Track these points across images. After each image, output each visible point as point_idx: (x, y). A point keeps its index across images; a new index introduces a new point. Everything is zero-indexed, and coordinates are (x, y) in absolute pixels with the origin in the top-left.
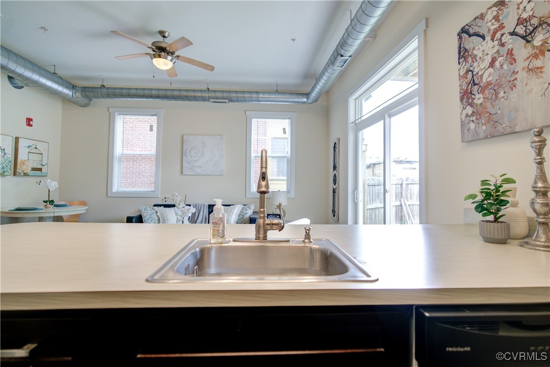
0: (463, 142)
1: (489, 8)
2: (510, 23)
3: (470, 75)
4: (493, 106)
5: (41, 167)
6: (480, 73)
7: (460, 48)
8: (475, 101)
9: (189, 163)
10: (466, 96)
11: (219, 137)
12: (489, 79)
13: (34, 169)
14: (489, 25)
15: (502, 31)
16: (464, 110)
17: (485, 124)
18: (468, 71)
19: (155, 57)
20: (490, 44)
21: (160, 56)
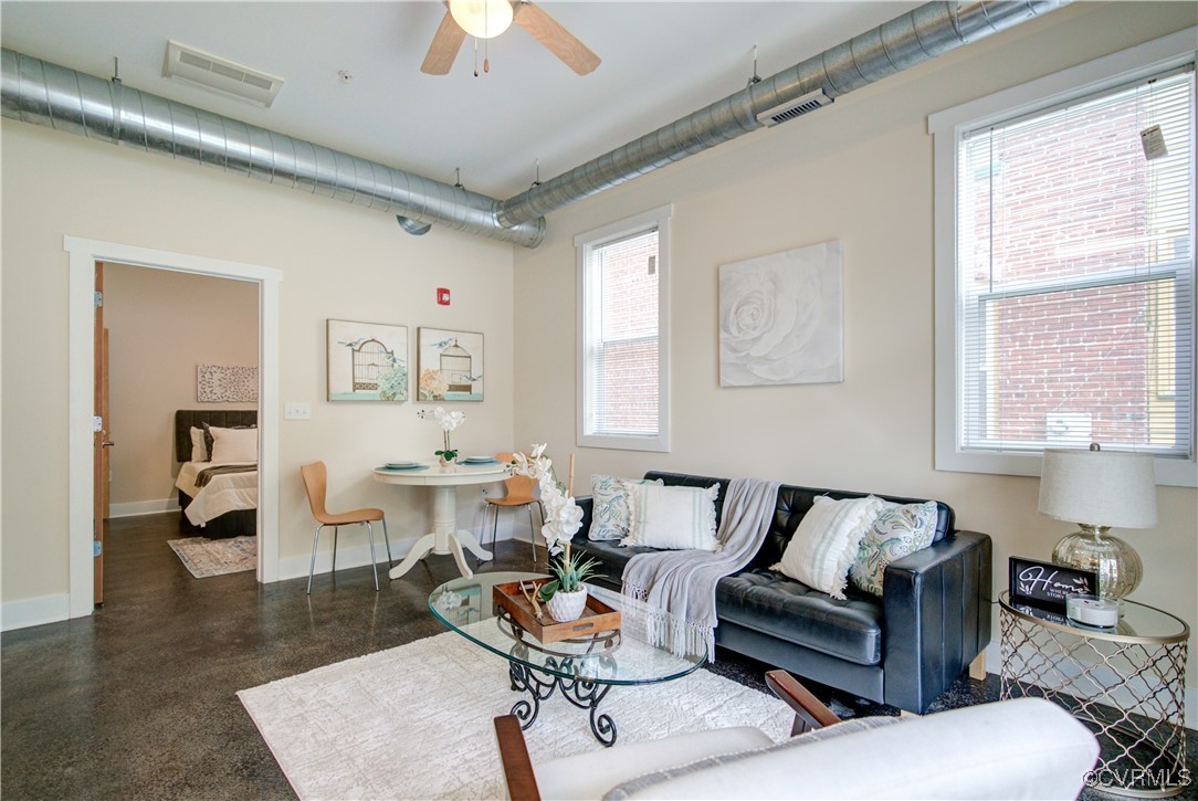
5: (469, 383)
13: (453, 388)
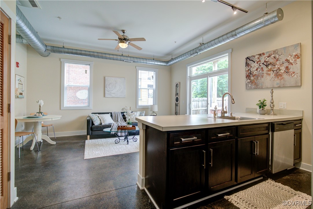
0: (246, 89)
1: (257, 55)
2: (262, 61)
3: (249, 71)
4: (257, 81)
5: (22, 92)
6: (253, 71)
7: (246, 62)
8: (251, 79)
9: (108, 91)
10: (248, 77)
11: (123, 78)
12: (256, 74)
13: (20, 94)
14: (256, 59)
15: (260, 62)
16: (247, 81)
17: (254, 85)
18: (249, 70)
19: (121, 43)
20: (256, 64)
21: (123, 42)
